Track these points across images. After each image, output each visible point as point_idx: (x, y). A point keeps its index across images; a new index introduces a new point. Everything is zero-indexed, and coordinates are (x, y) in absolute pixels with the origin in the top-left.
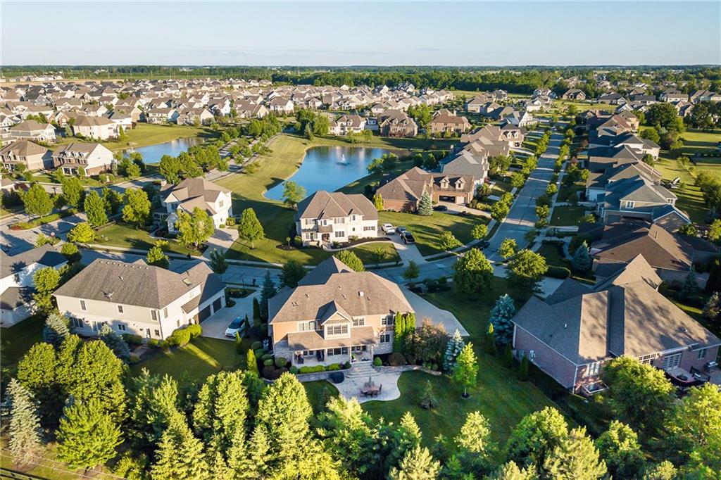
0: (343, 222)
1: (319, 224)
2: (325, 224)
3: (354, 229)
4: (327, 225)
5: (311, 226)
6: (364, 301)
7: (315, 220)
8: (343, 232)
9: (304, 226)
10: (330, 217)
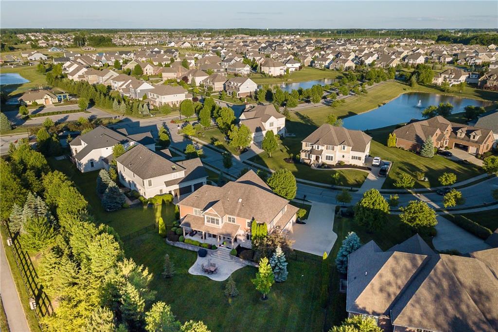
0: (333, 150)
1: (314, 148)
2: (318, 148)
3: (343, 156)
5: (309, 148)
6: (239, 206)
7: (312, 144)
8: (332, 157)
9: (304, 147)
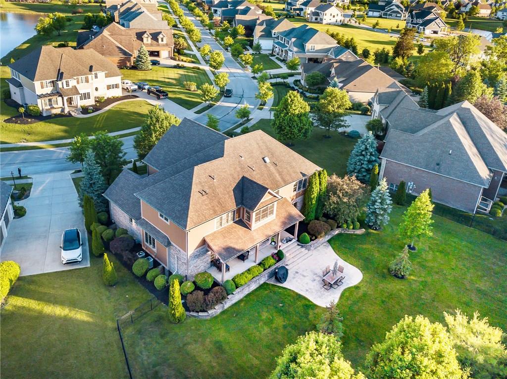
0: (88, 82)
1: (60, 86)
2: (68, 85)
3: (97, 89)
4: (70, 87)
5: (49, 89)
6: (272, 168)
7: (53, 82)
8: (89, 94)
9: (39, 91)
10: (71, 77)
